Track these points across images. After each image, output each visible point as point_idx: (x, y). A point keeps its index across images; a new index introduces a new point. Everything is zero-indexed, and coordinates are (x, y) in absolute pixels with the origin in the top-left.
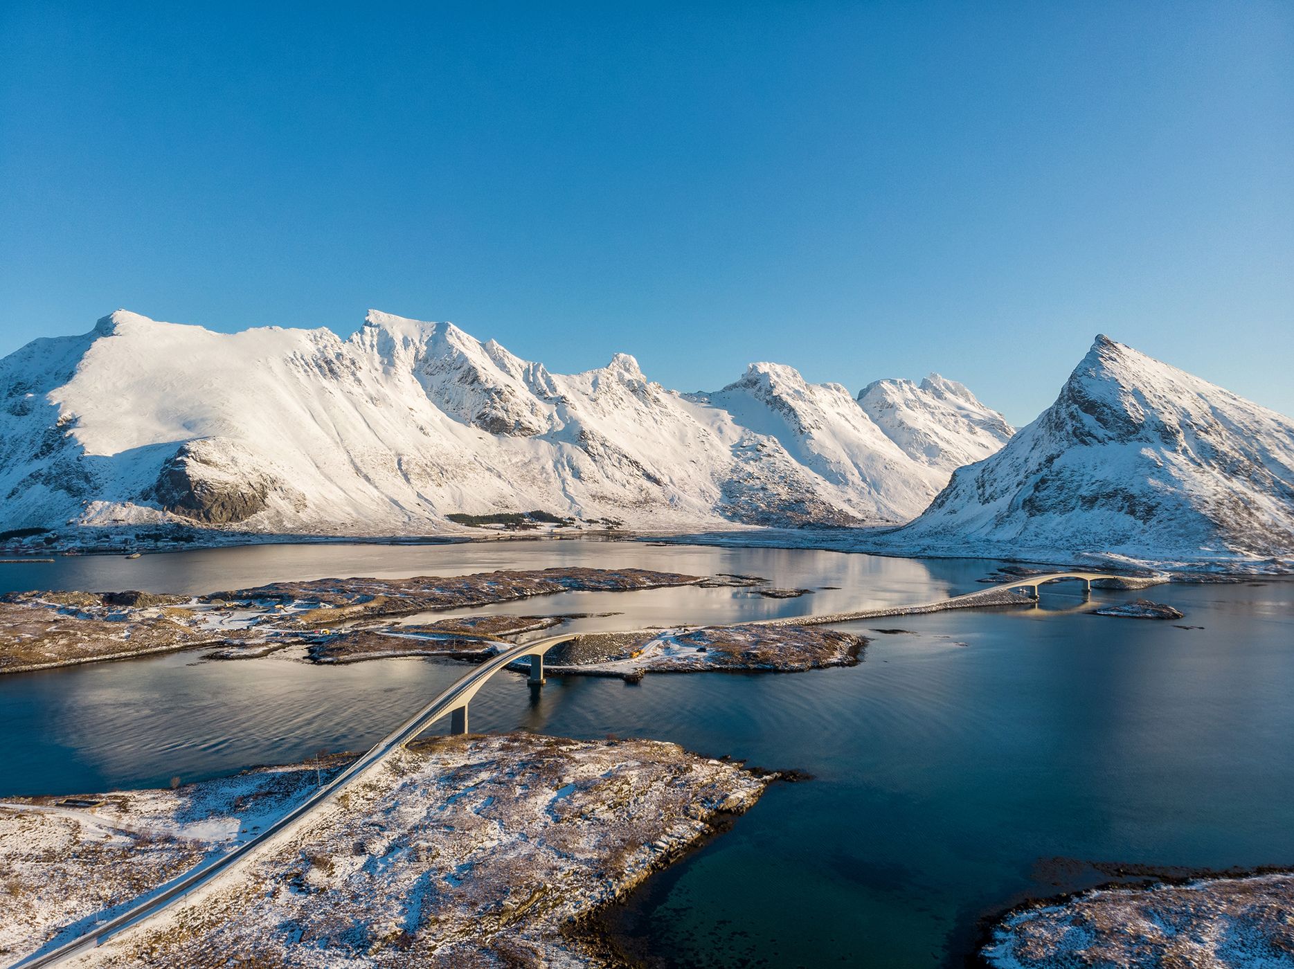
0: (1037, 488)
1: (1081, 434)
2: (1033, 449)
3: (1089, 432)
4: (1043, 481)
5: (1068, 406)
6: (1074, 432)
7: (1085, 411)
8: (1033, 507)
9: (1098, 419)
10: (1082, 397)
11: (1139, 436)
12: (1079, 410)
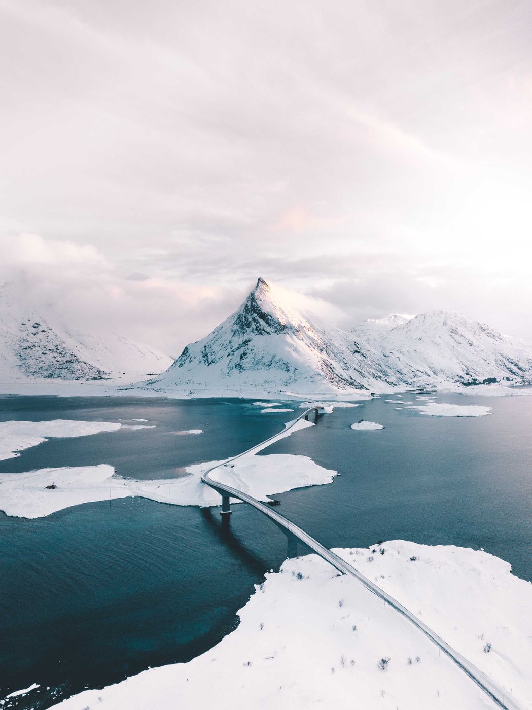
0: (241, 358)
1: (260, 329)
2: (233, 336)
3: (263, 329)
4: (245, 354)
5: (251, 315)
6: (256, 328)
7: (260, 318)
8: (241, 367)
9: (266, 322)
10: (259, 311)
11: (284, 331)
12: (257, 317)
